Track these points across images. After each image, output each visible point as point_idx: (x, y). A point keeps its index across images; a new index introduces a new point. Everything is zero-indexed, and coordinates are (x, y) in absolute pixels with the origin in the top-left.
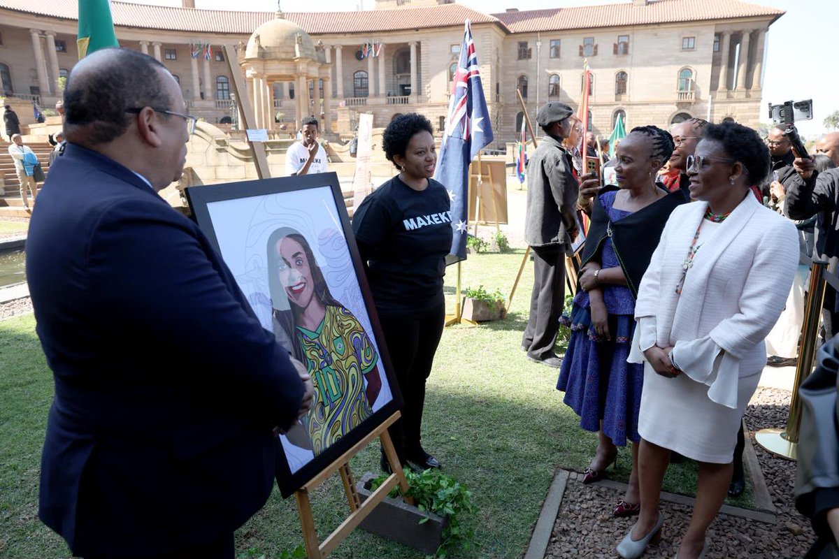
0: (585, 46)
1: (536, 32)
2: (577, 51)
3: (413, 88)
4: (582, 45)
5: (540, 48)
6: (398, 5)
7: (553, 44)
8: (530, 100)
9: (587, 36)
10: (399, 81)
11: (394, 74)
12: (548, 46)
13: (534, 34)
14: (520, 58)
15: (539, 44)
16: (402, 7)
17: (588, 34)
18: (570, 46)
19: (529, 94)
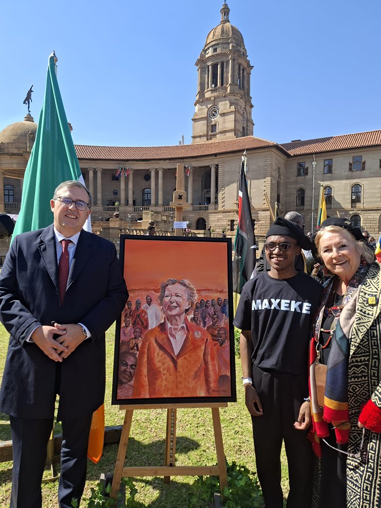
0: (354, 163)
1: (312, 154)
2: (348, 166)
3: (212, 200)
4: (352, 162)
5: (315, 166)
6: (207, 140)
7: (327, 163)
8: (306, 207)
9: (356, 155)
10: (206, 194)
11: (202, 190)
12: (322, 164)
13: (310, 156)
14: (299, 175)
15: (314, 163)
16: (210, 142)
17: (356, 154)
18: (341, 163)
19: (306, 203)
